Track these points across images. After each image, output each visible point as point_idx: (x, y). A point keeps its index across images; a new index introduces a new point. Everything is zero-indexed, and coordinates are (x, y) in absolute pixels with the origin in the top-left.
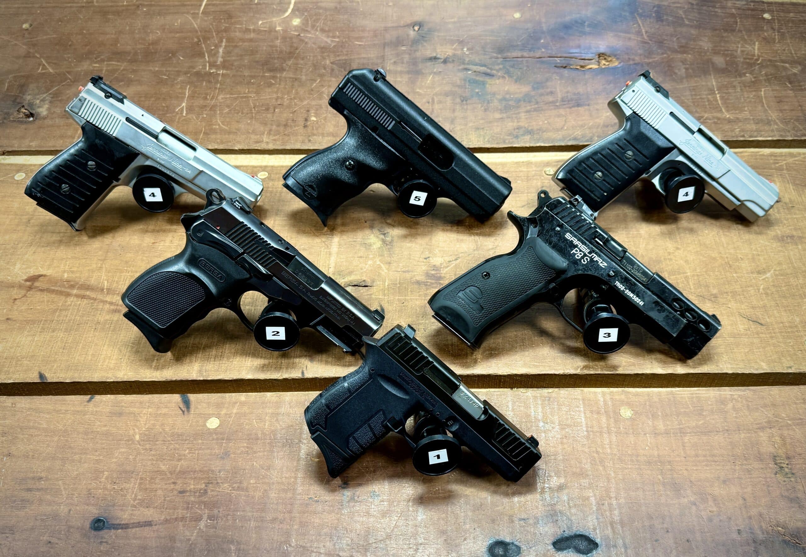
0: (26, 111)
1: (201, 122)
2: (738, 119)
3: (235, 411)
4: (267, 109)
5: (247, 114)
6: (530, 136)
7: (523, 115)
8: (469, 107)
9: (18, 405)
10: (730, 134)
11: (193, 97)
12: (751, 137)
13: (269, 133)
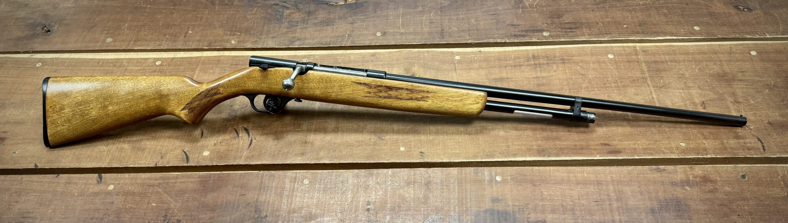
0: (46, 29)
1: (133, 34)
2: (406, 32)
3: (122, 182)
4: (168, 27)
5: (157, 30)
6: (299, 42)
7: (298, 30)
8: (272, 26)
9: (24, 179)
10: (399, 41)
11: (132, 21)
12: (409, 42)
13: (166, 41)
